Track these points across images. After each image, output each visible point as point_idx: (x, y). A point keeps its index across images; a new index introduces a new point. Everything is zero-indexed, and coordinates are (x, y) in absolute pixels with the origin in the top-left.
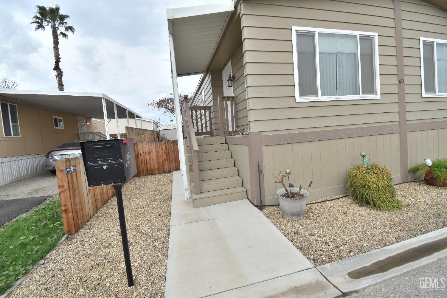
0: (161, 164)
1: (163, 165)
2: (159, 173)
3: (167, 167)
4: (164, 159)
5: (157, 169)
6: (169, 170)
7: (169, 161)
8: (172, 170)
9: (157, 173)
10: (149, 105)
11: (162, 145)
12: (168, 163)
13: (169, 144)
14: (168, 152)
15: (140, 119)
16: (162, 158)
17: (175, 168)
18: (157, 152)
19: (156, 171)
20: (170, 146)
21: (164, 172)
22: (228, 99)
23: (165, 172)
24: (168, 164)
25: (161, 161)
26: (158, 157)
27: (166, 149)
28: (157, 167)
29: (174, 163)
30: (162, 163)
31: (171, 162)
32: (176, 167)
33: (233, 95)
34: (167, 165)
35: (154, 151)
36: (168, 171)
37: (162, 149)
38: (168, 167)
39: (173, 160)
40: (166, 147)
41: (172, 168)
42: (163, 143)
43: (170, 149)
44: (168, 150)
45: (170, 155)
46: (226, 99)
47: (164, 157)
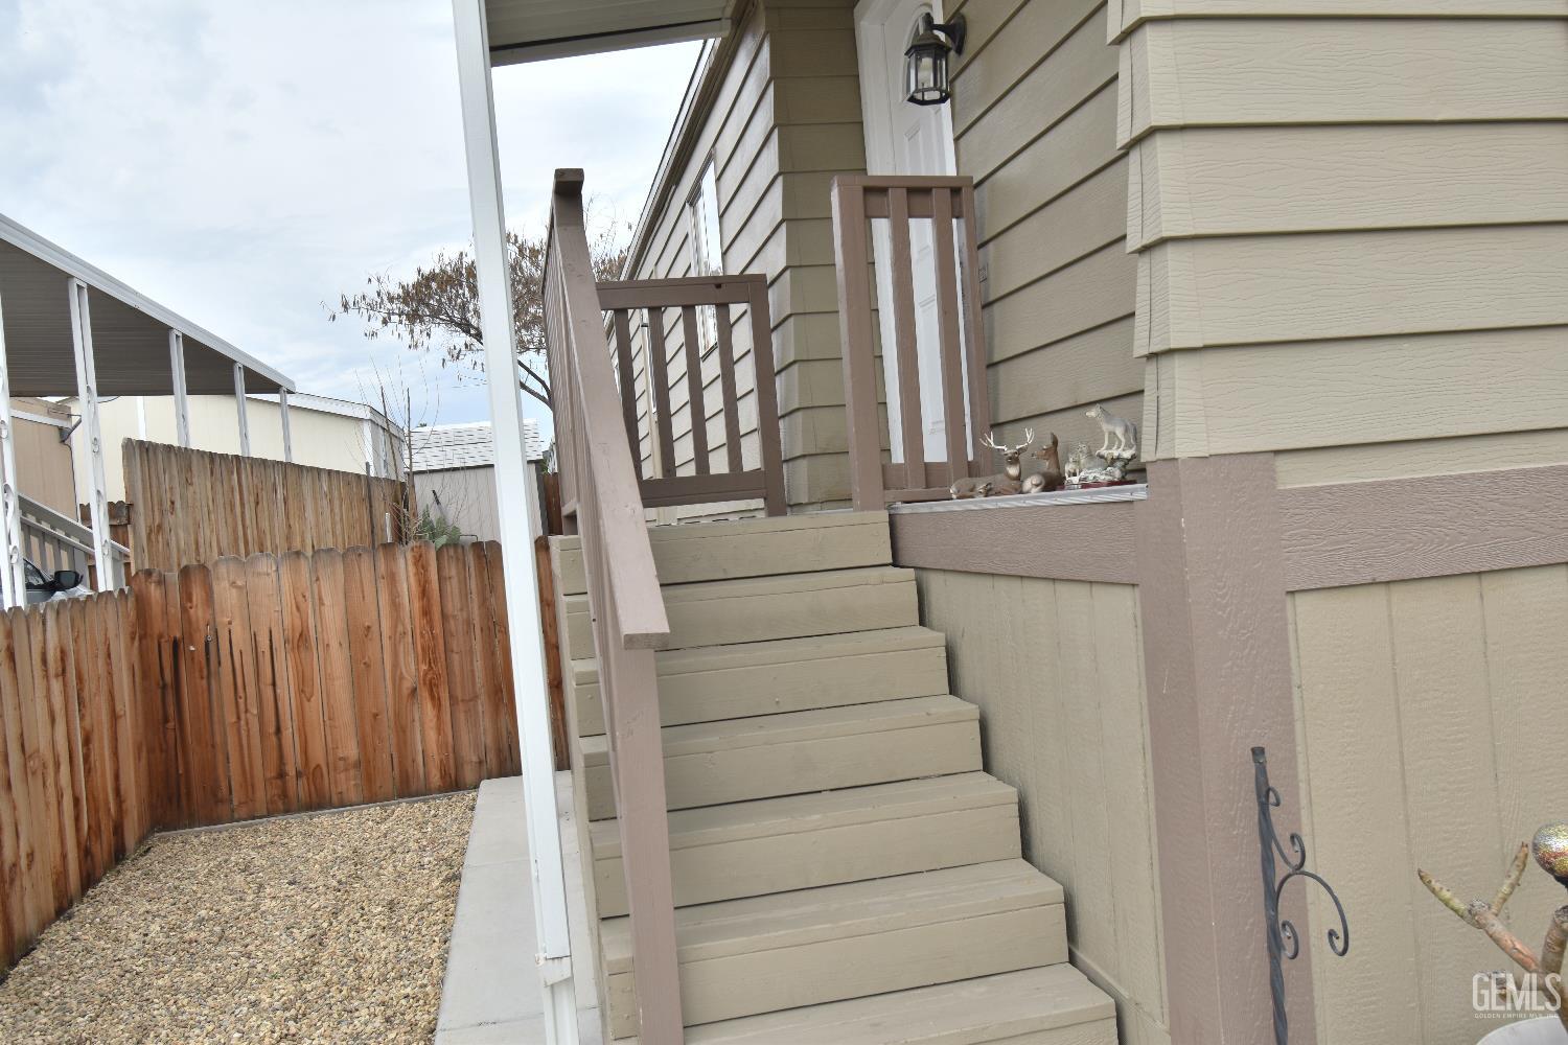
0: (388, 718)
1: (402, 730)
2: (371, 798)
3: (433, 747)
4: (407, 685)
5: (357, 765)
6: (444, 774)
7: (446, 702)
8: (469, 774)
9: (353, 795)
10: (346, 306)
11: (392, 578)
12: (439, 717)
13: (452, 571)
14: (438, 630)
15: (275, 398)
16: (398, 679)
17: (492, 758)
18: (358, 636)
19: (348, 783)
20: (453, 587)
21: (407, 789)
22: (917, 200)
23: (414, 788)
24: (439, 729)
25: (387, 700)
26: (360, 669)
27: (426, 612)
28: (351, 750)
29: (485, 722)
30: (397, 715)
31: (461, 707)
32: (499, 751)
33: (951, 171)
34: (432, 735)
35: (331, 621)
36: (435, 779)
37: (395, 605)
38: (442, 745)
39: (482, 697)
40: (424, 593)
41: (470, 755)
42: (401, 562)
43: (454, 604)
44: (444, 616)
45: (456, 657)
46: (897, 198)
47: (412, 669)
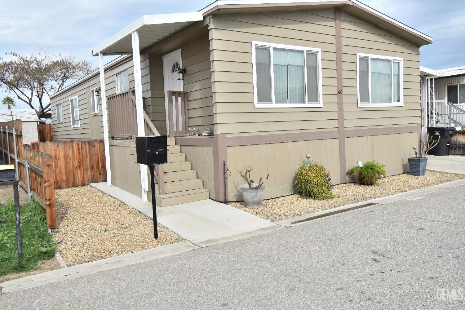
0: (71, 173)
1: (74, 174)
2: (68, 187)
3: (80, 178)
4: (75, 166)
5: (66, 181)
6: (82, 182)
7: (82, 170)
8: (86, 183)
9: (65, 186)
11: (73, 147)
12: (81, 172)
13: (84, 146)
14: (81, 157)
16: (73, 165)
17: (90, 180)
18: (66, 157)
19: (64, 184)
20: (84, 149)
21: (74, 185)
23: (76, 185)
24: (81, 175)
25: (71, 169)
26: (67, 164)
27: (79, 153)
28: (65, 178)
29: (89, 173)
30: (73, 172)
31: (85, 171)
32: (92, 179)
34: (79, 176)
35: (61, 154)
36: (80, 183)
37: (73, 152)
38: (81, 177)
39: (89, 169)
40: (79, 150)
41: (86, 179)
42: (74, 144)
43: (84, 152)
44: (82, 154)
45: (84, 162)
46: (177, 94)
47: (76, 164)
